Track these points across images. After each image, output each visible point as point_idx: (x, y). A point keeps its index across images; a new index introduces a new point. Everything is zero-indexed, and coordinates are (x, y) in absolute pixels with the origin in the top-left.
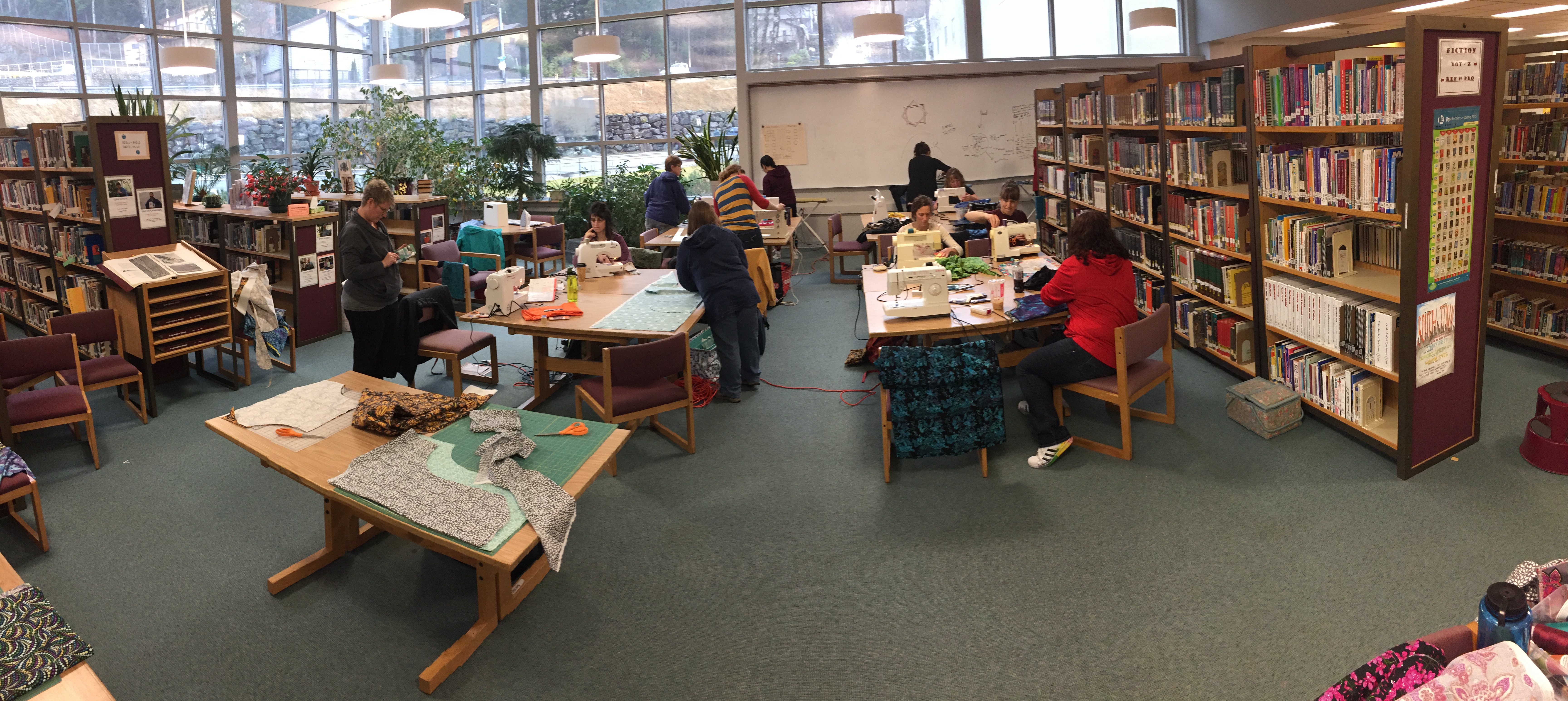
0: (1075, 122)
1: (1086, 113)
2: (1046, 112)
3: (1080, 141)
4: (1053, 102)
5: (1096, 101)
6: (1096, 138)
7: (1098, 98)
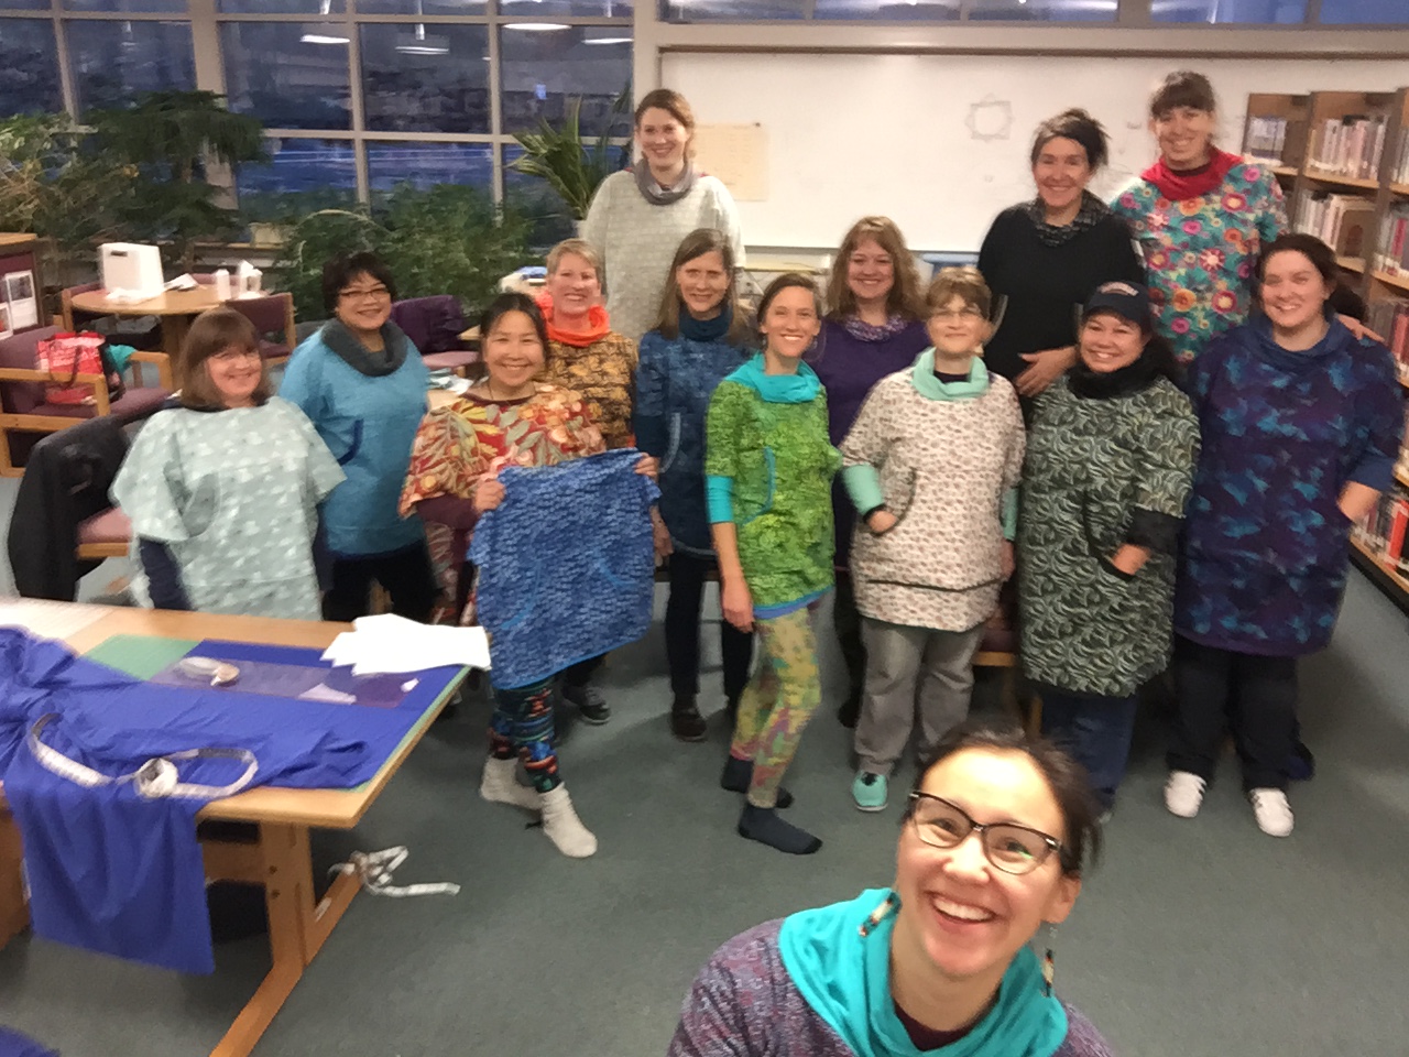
0: (1323, 167)
1: (1349, 154)
2: (1266, 139)
3: (1327, 206)
4: (1283, 124)
5: (1375, 133)
6: (1360, 204)
7: (1381, 129)
